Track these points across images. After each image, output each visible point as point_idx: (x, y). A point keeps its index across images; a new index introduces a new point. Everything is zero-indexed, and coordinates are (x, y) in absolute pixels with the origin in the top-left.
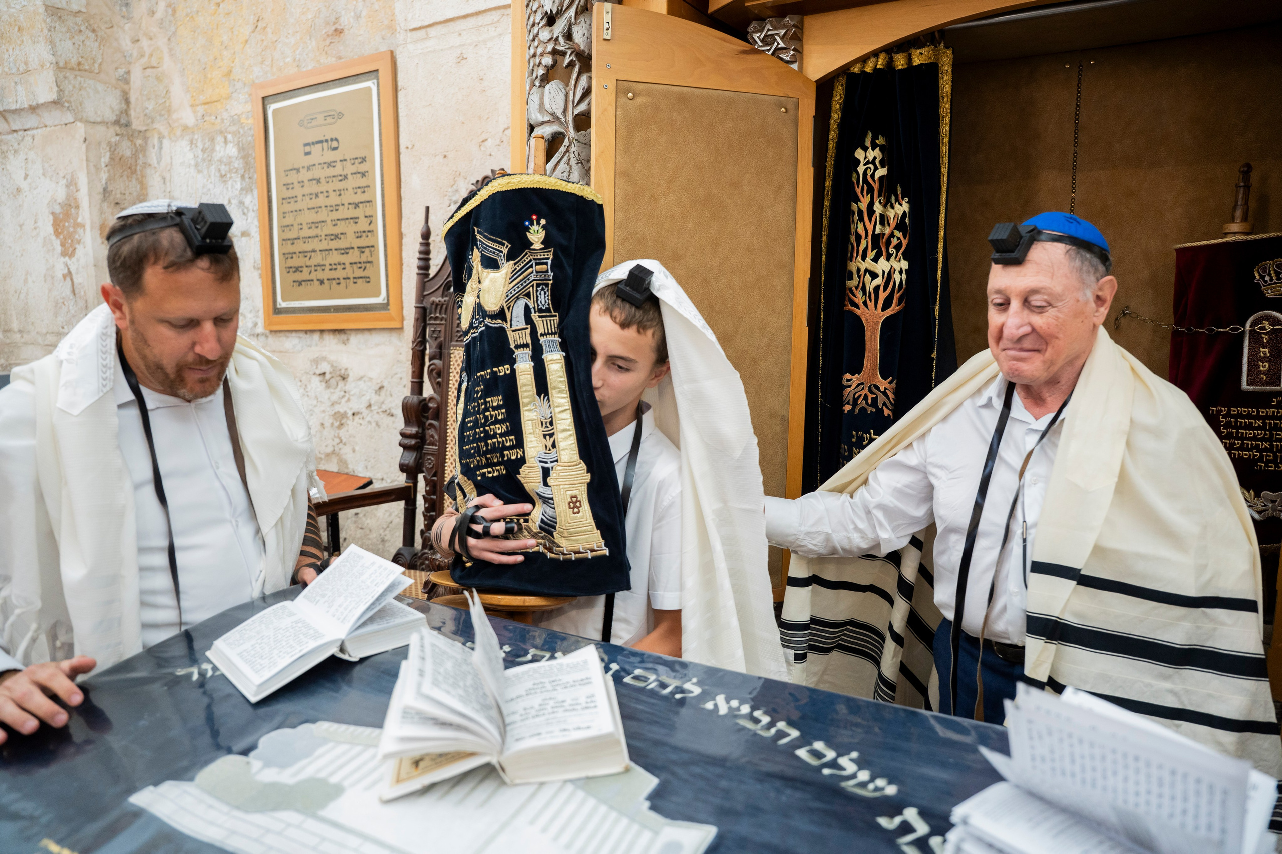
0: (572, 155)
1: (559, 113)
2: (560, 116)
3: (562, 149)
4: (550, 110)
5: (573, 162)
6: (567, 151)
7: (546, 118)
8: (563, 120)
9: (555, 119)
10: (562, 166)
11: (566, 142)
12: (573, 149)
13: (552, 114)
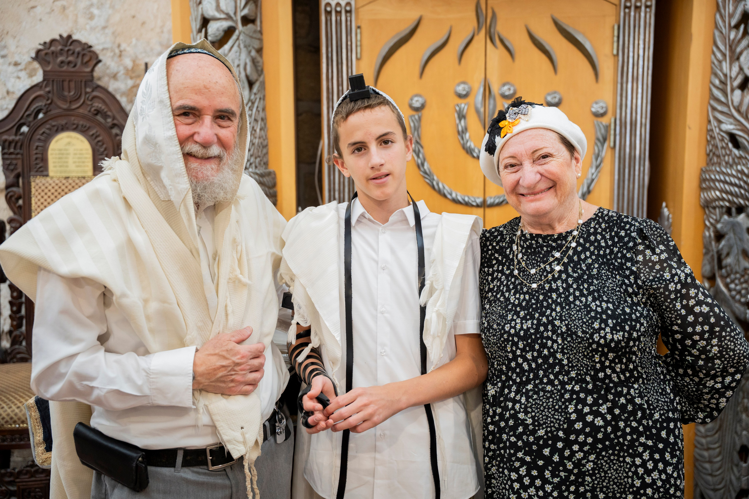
0: (241, 42)
1: (232, 14)
2: (232, 15)
3: (234, 37)
4: (226, 11)
5: (242, 46)
6: (238, 39)
7: (223, 16)
8: (234, 18)
9: (229, 17)
10: (235, 48)
11: (237, 32)
12: (241, 37)
13: (227, 14)
